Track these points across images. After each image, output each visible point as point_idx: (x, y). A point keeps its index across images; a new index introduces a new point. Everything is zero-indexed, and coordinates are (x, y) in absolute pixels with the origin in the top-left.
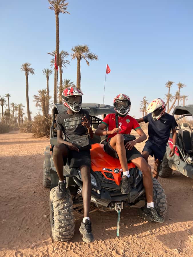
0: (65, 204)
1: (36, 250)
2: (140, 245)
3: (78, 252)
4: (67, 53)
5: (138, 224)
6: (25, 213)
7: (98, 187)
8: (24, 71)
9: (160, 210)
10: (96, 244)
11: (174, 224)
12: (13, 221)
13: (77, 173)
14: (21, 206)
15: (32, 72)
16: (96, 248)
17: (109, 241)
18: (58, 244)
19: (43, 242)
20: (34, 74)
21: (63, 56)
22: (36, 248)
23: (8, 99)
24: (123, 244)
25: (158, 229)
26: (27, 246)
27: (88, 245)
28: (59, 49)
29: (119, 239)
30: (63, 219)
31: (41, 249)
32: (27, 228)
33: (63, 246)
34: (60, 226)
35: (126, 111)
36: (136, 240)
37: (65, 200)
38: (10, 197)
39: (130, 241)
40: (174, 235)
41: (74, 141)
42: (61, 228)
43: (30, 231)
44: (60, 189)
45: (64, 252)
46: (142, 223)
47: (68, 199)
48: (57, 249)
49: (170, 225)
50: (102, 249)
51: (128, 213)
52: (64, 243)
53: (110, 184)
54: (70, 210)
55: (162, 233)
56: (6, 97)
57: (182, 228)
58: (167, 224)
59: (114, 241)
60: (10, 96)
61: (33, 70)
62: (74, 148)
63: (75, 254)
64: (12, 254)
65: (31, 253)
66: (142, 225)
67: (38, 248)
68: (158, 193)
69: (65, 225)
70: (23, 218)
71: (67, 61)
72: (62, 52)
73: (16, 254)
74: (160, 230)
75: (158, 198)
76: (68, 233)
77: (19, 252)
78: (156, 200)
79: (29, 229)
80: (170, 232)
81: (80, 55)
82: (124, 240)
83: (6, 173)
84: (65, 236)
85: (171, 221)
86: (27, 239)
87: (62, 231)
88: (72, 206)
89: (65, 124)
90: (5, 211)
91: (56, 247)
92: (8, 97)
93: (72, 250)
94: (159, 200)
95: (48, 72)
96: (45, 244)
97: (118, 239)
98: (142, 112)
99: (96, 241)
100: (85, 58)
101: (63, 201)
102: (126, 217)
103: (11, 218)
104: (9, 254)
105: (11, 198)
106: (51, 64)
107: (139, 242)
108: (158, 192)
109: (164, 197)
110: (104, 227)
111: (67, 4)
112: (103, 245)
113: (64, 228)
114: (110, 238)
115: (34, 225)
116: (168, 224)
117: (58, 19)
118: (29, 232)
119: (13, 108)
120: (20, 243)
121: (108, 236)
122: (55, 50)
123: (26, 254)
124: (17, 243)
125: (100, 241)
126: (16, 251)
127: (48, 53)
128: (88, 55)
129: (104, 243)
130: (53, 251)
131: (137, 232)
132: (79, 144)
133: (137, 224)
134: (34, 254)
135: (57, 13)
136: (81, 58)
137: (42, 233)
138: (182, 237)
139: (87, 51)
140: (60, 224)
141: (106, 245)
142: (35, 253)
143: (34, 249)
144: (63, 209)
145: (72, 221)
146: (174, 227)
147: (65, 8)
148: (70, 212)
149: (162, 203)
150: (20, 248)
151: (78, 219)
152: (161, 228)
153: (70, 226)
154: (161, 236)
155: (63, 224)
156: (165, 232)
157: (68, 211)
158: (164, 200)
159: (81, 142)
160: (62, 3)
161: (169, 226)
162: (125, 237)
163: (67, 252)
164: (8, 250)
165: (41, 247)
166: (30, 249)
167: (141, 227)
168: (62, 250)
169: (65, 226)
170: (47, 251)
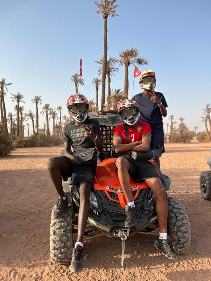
0: (62, 224)
1: (31, 270)
2: (147, 279)
3: (73, 278)
4: (116, 60)
5: (155, 255)
6: (38, 229)
7: (98, 209)
8: (74, 82)
9: (180, 241)
10: (96, 272)
11: (200, 260)
12: (23, 237)
13: (77, 191)
14: (37, 222)
15: (82, 83)
16: (94, 277)
17: (112, 271)
18: (55, 267)
19: (42, 262)
20: (84, 85)
21: (111, 63)
22: (33, 268)
23: (59, 112)
24: (127, 276)
25: (177, 263)
26: (24, 265)
27: (87, 272)
28: (107, 55)
29: (125, 270)
30: (58, 240)
31: (37, 270)
32: (33, 245)
33: (60, 270)
34: (54, 247)
35: (135, 119)
36: (144, 274)
37: (63, 219)
38: (30, 211)
39: (137, 274)
40: (195, 274)
41: (79, 155)
42: (56, 250)
43: (34, 248)
44: (58, 206)
45: (59, 276)
46: (160, 254)
47: (66, 218)
48: (53, 272)
49: (194, 260)
50: (101, 278)
51: (147, 240)
52: (63, 267)
53: (113, 205)
54: (67, 231)
55: (181, 269)
56: (57, 109)
57: (209, 265)
58: (191, 258)
59: (118, 271)
60: (62, 109)
61: (83, 81)
62: (75, 162)
63: (69, 280)
64: (6, 271)
65: (26, 273)
66: (159, 257)
67: (35, 268)
68: (179, 220)
69: (60, 246)
70: (34, 234)
71: (115, 68)
72: (111, 59)
73: (11, 271)
74: (179, 264)
75: (178, 225)
76: (64, 256)
77: (15, 270)
78: (175, 227)
79: (34, 247)
80: (191, 269)
81: (128, 60)
82: (130, 271)
83: (38, 187)
84: (61, 258)
85: (198, 255)
86: (28, 258)
87: (57, 253)
88: (69, 227)
89: (72, 136)
90: (20, 225)
91: (52, 270)
92: (59, 110)
93: (67, 276)
94: (179, 228)
95: (97, 82)
96: (43, 264)
97: (123, 270)
98: (205, 122)
99: (97, 269)
100: (133, 63)
101: (61, 220)
102: (144, 244)
103: (22, 233)
104: (4, 271)
105: (32, 212)
106: (99, 73)
107: (147, 276)
108: (178, 218)
109: (186, 225)
110: (114, 254)
111: (116, 6)
112: (103, 273)
113: (59, 250)
114: (115, 267)
115: (42, 242)
116: (193, 258)
117: (106, 23)
118: (34, 250)
119: (64, 121)
120: (19, 261)
121: (114, 264)
122: (103, 58)
123: (21, 273)
124: (17, 260)
125: (102, 269)
126: (12, 269)
127: (96, 62)
128: (137, 59)
129: (106, 272)
130: (48, 274)
131: (149, 264)
132: (83, 158)
133: (153, 254)
134: (27, 274)
135: (105, 17)
136: (129, 64)
137: (45, 253)
138: (205, 277)
139: (135, 55)
140: (55, 245)
141: (107, 275)
142: (30, 273)
143: (31, 269)
144: (58, 229)
145: (68, 243)
146: (199, 263)
147: (114, 11)
148: (67, 233)
149: (183, 232)
150: (17, 266)
151: (88, 241)
152: (181, 263)
153: (66, 248)
154: (178, 272)
155: (58, 245)
156: (184, 268)
157: (64, 231)
158: (185, 228)
159: (86, 156)
160: (111, 6)
161: (192, 262)
162: (133, 268)
163: (62, 277)
164: (5, 266)
165: (38, 268)
166: (26, 268)
167: (157, 258)
168: (57, 274)
169: (60, 248)
170: (42, 273)
